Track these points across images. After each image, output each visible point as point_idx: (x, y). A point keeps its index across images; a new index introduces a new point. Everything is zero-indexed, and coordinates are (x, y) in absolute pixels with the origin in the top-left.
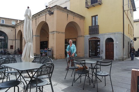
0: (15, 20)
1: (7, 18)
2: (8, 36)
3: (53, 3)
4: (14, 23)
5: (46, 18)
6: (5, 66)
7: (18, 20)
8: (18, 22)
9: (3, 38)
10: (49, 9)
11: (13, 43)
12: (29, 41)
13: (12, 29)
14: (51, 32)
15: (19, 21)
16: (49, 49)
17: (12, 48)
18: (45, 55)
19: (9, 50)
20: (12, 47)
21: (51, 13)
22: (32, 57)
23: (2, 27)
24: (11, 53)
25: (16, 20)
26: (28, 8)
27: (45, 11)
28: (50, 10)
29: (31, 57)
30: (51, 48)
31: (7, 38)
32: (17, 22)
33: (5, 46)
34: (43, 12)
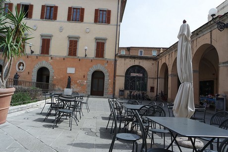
0: (156, 48)
1: (146, 48)
2: (148, 72)
3: (223, 8)
4: (155, 54)
5: (211, 38)
6: (148, 119)
7: (160, 48)
8: (161, 51)
9: (141, 75)
10: (218, 19)
11: (154, 83)
12: (187, 79)
13: (154, 62)
14: (223, 63)
15: (162, 49)
16: (219, 97)
17: (153, 91)
18: (208, 106)
19: (149, 93)
20: (152, 89)
21: (224, 26)
22: (191, 109)
23: (140, 61)
24: (152, 98)
25: (158, 48)
26: (185, 22)
27: (209, 24)
28: (221, 20)
29: (189, 109)
30: (224, 95)
31: (146, 76)
32: (159, 51)
33: (144, 87)
34: (205, 28)
